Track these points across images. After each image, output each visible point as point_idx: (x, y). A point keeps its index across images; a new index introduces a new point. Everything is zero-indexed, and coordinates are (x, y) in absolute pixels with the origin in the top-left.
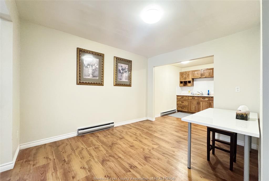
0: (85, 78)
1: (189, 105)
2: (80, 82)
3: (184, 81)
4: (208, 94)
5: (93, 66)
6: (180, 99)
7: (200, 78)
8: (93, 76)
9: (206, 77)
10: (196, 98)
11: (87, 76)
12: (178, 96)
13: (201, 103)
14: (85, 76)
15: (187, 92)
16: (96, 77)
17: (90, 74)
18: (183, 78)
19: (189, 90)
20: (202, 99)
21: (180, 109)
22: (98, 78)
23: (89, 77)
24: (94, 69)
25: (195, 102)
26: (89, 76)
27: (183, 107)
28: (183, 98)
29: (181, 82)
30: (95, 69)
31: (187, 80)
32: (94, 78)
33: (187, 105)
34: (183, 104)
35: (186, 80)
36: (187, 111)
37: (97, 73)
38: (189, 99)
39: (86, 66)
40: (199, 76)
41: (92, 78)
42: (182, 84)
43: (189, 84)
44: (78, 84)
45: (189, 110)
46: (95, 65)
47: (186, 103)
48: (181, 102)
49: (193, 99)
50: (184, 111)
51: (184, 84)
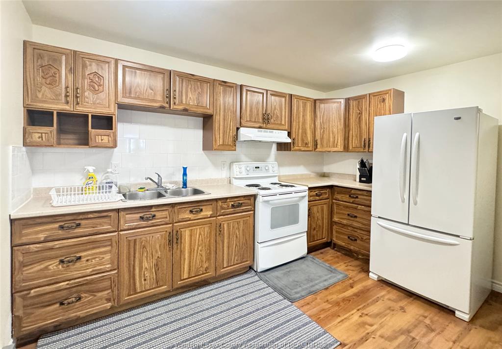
1: (124, 262)
6: (54, 238)
10: (162, 215)
13: (186, 233)
18: (59, 90)
21: (49, 317)
27: (74, 292)
28: (79, 231)
31: (89, 108)
33: (108, 267)
35: (81, 109)
36: (108, 306)
38: (124, 226)
42: (47, 130)
45: (123, 293)
47: (98, 260)
49: (143, 223)
51: (61, 131)
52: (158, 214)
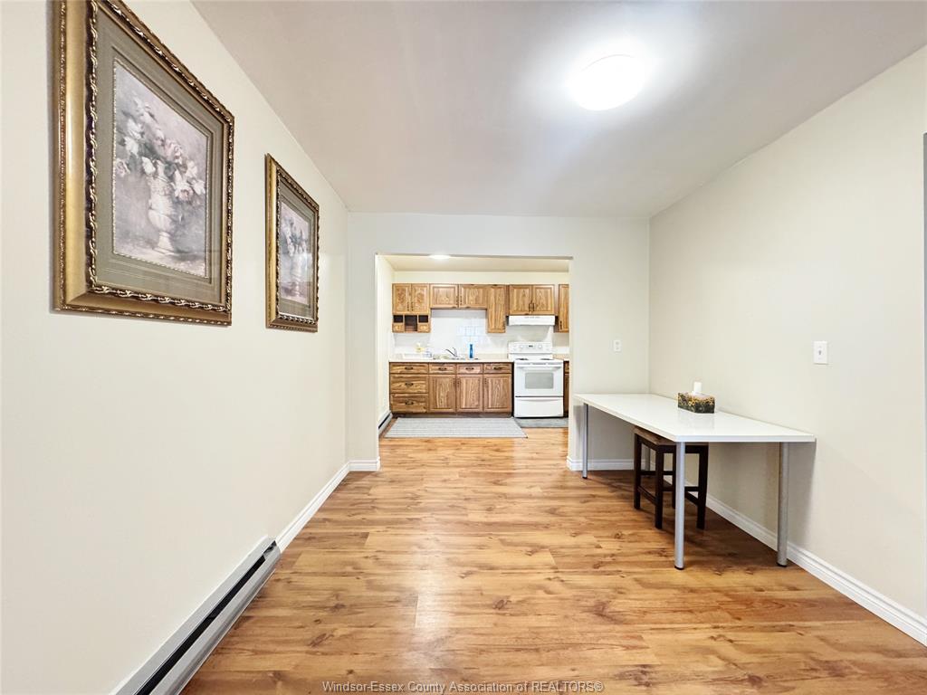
0: (124, 252)
1: (431, 392)
2: (92, 291)
3: (408, 313)
4: (471, 356)
5: (177, 173)
6: (403, 373)
7: (454, 308)
8: (179, 251)
9: (468, 308)
10: (450, 369)
11: (136, 238)
12: (392, 364)
13: (464, 381)
14: (126, 235)
15: (412, 348)
16: (194, 258)
17: (158, 231)
18: (406, 304)
19: (419, 344)
20: (467, 372)
21: (402, 408)
22: (200, 270)
23: (151, 256)
24: (182, 196)
25: (447, 381)
26: (152, 244)
27: (411, 400)
28: (412, 371)
29: (397, 319)
30: (190, 203)
31: (418, 312)
32: (182, 266)
33: (424, 391)
34: (411, 391)
35: (414, 313)
36: (425, 411)
37: (196, 235)
38: (431, 372)
39: (132, 156)
40: (452, 302)
41: (172, 265)
42: (400, 324)
43: (421, 326)
44: (74, 309)
45: (431, 406)
46: (185, 166)
47: (420, 387)
48: (403, 385)
49: (440, 372)
50: (414, 410)
51: (406, 324)
52: (448, 368)
